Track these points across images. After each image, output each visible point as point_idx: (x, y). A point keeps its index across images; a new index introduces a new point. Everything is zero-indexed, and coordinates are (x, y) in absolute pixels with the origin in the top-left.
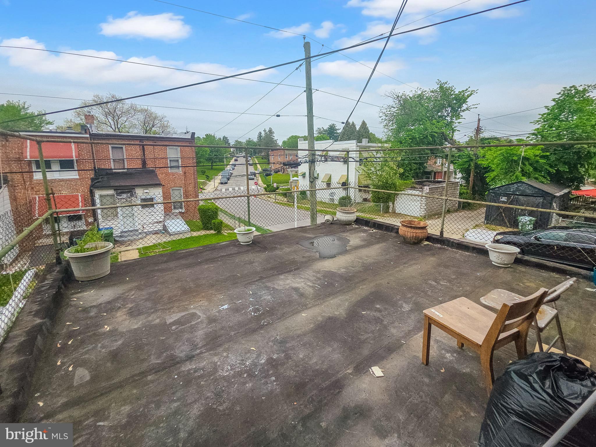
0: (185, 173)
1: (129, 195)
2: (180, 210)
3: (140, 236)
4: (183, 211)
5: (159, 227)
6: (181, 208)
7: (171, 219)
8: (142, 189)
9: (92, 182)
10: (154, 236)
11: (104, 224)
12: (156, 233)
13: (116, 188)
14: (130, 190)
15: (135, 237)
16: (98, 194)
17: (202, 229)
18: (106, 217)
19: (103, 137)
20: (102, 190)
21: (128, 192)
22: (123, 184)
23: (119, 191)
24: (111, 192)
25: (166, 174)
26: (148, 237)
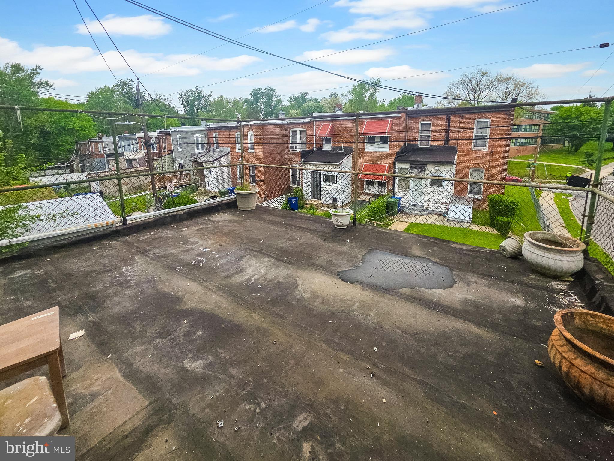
0: (492, 152)
1: (419, 170)
2: (477, 196)
3: (423, 213)
4: (480, 198)
5: (443, 209)
6: (479, 194)
7: (461, 203)
8: (434, 166)
9: (397, 155)
10: (436, 217)
11: (398, 194)
12: (439, 214)
13: (412, 163)
14: (421, 166)
15: (418, 212)
16: (399, 165)
17: (488, 225)
18: (400, 188)
19: (415, 115)
20: (402, 163)
21: (420, 168)
22: (418, 159)
23: (414, 166)
24: (407, 166)
25: (468, 152)
26: (430, 216)
